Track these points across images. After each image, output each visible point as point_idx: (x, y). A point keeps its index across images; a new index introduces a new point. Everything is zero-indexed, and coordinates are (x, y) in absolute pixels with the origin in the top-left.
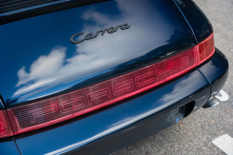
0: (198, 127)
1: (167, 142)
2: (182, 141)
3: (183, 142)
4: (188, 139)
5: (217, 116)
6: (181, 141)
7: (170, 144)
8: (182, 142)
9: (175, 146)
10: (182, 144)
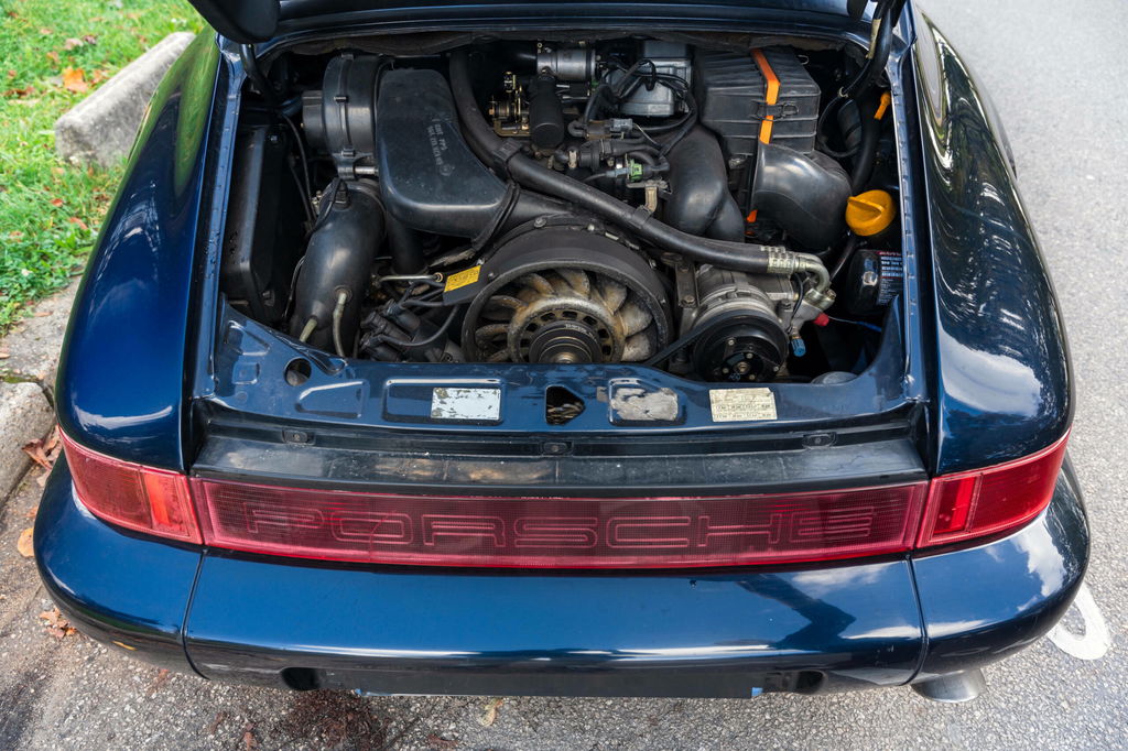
0: (907, 707)
1: (764, 705)
2: (817, 727)
3: (816, 735)
4: (840, 731)
5: (1007, 702)
6: (811, 727)
7: (768, 717)
8: (814, 731)
9: (779, 732)
10: (809, 738)
